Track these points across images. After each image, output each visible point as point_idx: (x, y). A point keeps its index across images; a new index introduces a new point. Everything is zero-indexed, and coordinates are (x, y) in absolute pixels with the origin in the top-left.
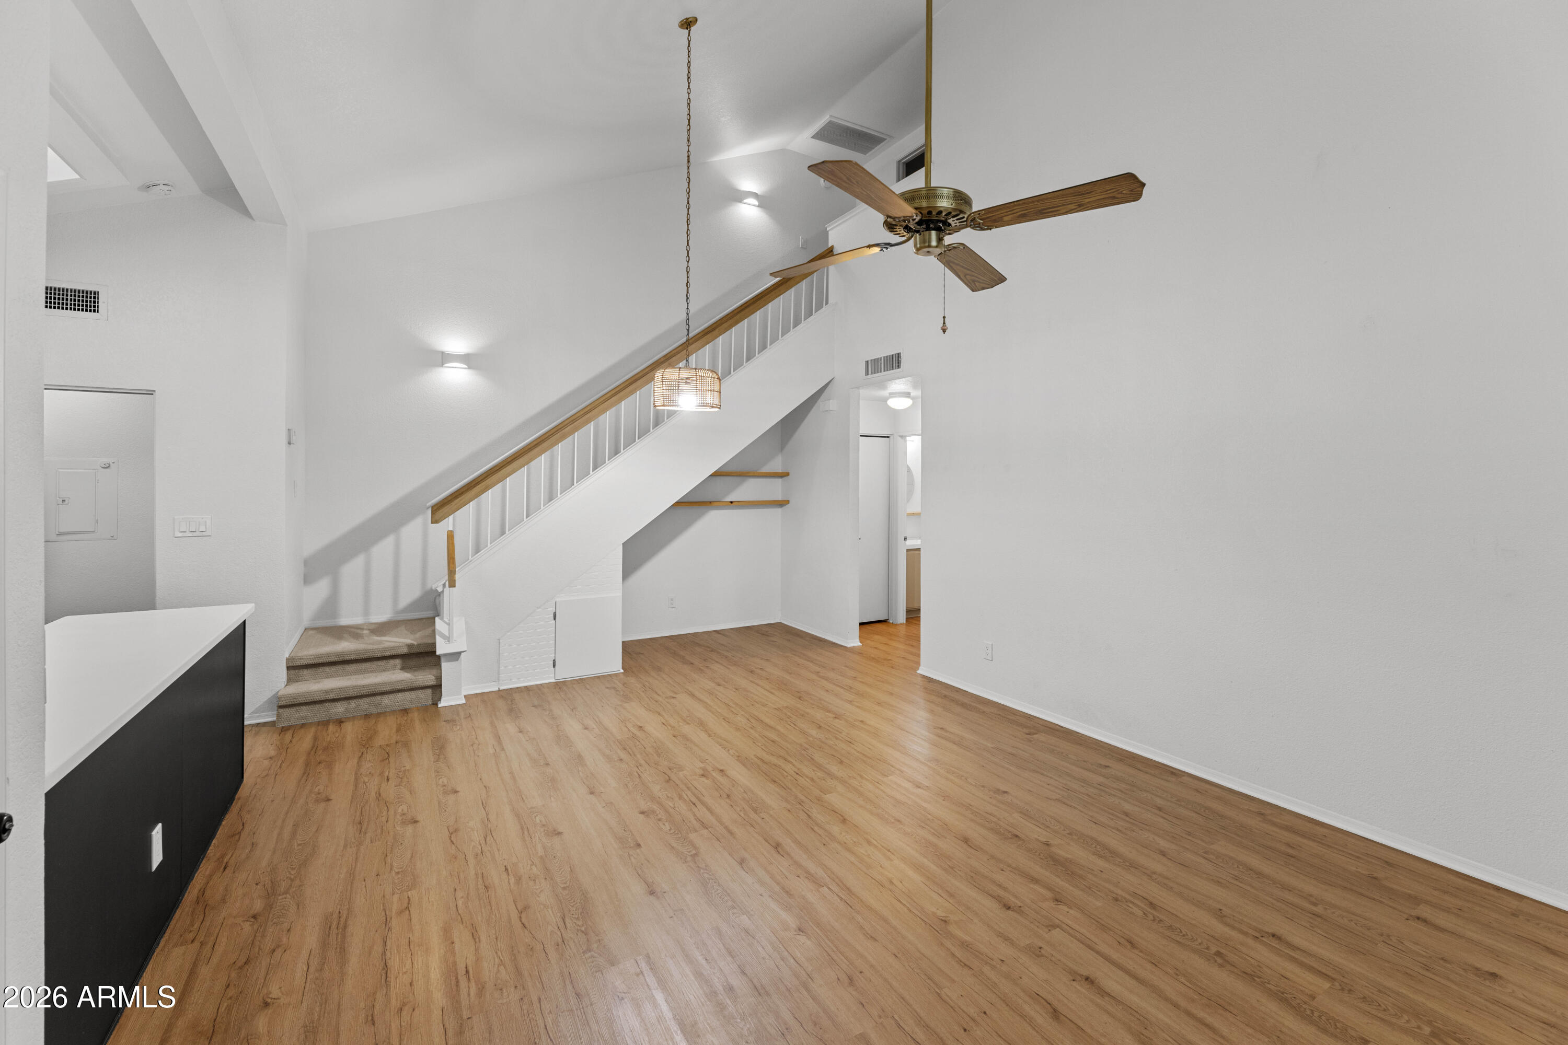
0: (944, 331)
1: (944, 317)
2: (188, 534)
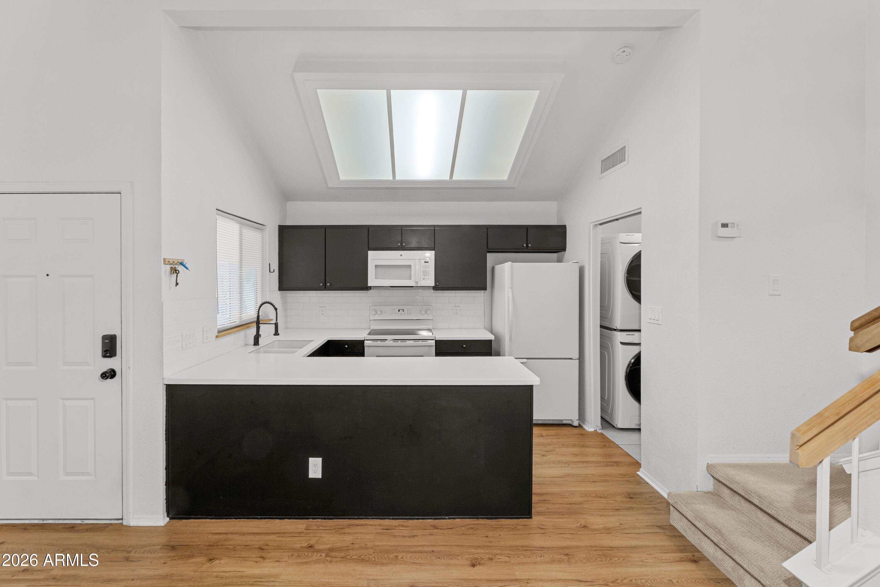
2: (652, 321)
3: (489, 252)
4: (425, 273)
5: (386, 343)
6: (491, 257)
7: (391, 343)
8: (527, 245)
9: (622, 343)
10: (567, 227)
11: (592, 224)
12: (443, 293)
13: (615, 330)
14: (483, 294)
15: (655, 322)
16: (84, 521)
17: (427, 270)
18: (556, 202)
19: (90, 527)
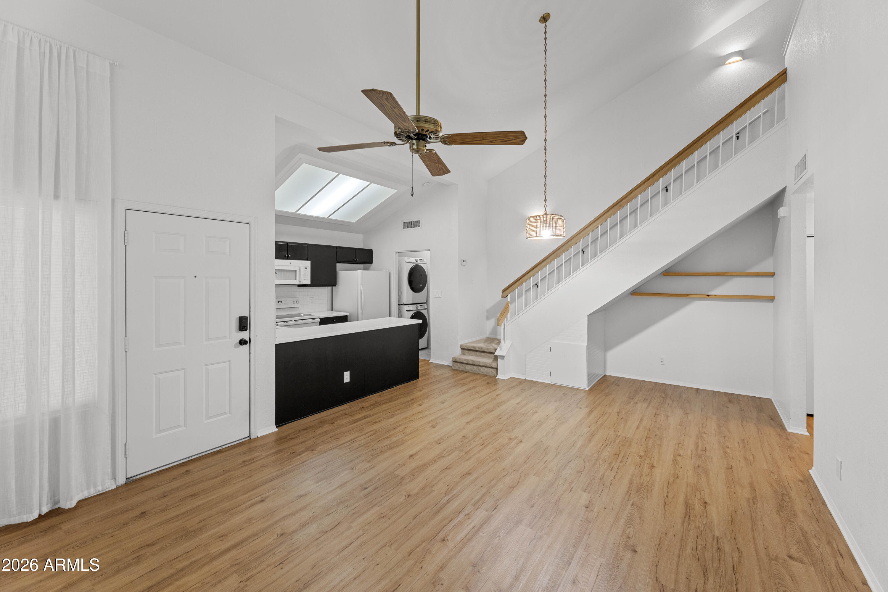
0: (412, 195)
1: (412, 187)
2: (436, 297)
3: (337, 263)
4: (305, 275)
5: (291, 323)
6: (339, 266)
7: (294, 323)
8: (356, 260)
9: (407, 311)
10: (373, 250)
11: (395, 252)
12: (304, 289)
13: (402, 305)
14: (326, 289)
15: (438, 297)
16: (222, 447)
17: (306, 273)
18: (362, 235)
19: (231, 447)
